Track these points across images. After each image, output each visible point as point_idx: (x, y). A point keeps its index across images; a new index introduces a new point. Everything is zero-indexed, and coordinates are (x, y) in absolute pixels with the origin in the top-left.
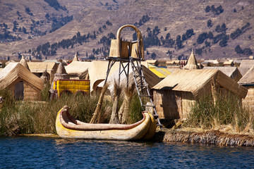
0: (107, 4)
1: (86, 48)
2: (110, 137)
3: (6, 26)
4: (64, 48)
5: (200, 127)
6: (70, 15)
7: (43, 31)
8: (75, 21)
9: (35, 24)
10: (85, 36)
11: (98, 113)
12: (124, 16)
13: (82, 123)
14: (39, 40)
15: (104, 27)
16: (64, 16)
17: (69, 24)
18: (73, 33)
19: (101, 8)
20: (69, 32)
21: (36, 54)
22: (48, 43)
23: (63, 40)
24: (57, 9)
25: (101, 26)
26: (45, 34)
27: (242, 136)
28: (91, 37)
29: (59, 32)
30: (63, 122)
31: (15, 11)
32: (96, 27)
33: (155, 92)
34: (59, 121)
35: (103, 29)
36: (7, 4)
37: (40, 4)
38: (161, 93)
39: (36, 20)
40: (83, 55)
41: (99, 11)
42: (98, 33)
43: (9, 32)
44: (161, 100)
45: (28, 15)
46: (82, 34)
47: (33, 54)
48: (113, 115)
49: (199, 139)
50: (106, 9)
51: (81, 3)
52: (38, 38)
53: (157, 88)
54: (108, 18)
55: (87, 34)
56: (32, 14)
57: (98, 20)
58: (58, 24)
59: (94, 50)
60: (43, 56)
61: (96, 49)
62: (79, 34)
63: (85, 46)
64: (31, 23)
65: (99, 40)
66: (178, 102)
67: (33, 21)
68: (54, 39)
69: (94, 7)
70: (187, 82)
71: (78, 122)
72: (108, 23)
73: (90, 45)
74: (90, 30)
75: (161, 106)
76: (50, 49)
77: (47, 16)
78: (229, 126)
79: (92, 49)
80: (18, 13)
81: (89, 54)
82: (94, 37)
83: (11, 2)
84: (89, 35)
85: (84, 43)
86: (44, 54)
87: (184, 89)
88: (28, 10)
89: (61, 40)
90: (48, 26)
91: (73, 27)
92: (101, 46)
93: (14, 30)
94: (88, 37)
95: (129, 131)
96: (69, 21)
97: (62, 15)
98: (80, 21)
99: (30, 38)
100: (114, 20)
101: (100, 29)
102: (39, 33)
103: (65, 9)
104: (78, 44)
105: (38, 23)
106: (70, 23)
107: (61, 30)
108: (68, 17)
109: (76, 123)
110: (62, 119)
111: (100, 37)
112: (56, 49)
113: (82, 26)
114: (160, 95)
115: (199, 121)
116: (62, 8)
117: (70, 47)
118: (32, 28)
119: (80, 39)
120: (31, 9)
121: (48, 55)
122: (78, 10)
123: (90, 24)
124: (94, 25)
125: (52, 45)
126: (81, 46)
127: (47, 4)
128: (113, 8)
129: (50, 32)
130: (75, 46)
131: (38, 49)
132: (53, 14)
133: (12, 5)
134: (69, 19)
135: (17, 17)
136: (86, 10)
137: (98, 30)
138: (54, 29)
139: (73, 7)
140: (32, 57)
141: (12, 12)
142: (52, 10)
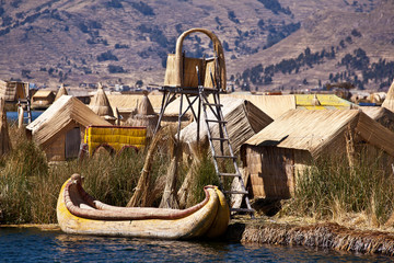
0: (355, 3)
1: (318, 73)
2: (145, 232)
3: (199, 40)
4: (284, 72)
5: (312, 216)
6: (296, 22)
7: (254, 47)
8: (302, 31)
9: (242, 36)
10: (317, 53)
11: (142, 187)
12: (381, 22)
13: (104, 206)
14: (248, 61)
15: (349, 39)
16: (287, 23)
17: (294, 36)
18: (300, 49)
19: (345, 10)
20: (293, 48)
21: (241, 83)
22: (261, 65)
23: (284, 61)
24: (276, 13)
25: (344, 37)
26: (256, 51)
27: (377, 234)
28: (328, 55)
29: (278, 47)
30: (70, 203)
31: (212, 16)
32: (335, 39)
33: (249, 150)
34: (63, 202)
35: (346, 43)
36: (201, 7)
37: (250, 4)
38: (259, 152)
39: (244, 30)
40: (314, 84)
41: (341, 15)
42: (338, 49)
43: (203, 49)
44: (259, 165)
45: (232, 23)
46: (313, 51)
47: (237, 82)
48: (167, 192)
49: (303, 238)
50: (353, 12)
51: (313, 3)
52: (245, 59)
53: (253, 143)
54: (356, 25)
55: (320, 50)
56: (237, 21)
57: (338, 29)
58: (276, 35)
59: (331, 75)
60: (252, 85)
61: (334, 74)
62: (308, 51)
63: (317, 69)
64: (237, 34)
65: (340, 61)
66: (288, 168)
67: (240, 32)
68: (270, 59)
69: (335, 8)
70: (303, 133)
71: (98, 203)
72: (355, 33)
73: (326, 68)
74: (325, 45)
75: (260, 175)
76: (262, 74)
77: (261, 23)
78: (362, 215)
79: (328, 75)
80: (217, 19)
81: (323, 83)
82: (332, 56)
83: (208, 4)
84: (323, 52)
85: (315, 66)
86: (254, 82)
87: (298, 145)
88: (232, 15)
89: (280, 60)
90: (263, 39)
91: (299, 40)
92: (343, 69)
93: (210, 46)
94: (322, 56)
95: (179, 222)
96: (294, 31)
97: (283, 22)
98: (311, 31)
99: (233, 57)
100: (364, 28)
101: (342, 43)
102: (248, 50)
103: (289, 12)
104: (306, 66)
105: (246, 34)
106: (295, 33)
107: (281, 45)
108: (292, 25)
109: (94, 206)
110: (68, 198)
111: (341, 55)
112: (272, 75)
113: (314, 39)
114: (258, 156)
115: (310, 205)
116: (283, 10)
117: (294, 72)
118: (237, 43)
119: (310, 59)
120: (237, 14)
121: (260, 84)
122: (309, 13)
123: (326, 36)
124: (334, 37)
125: (267, 69)
126: (311, 71)
127: (261, 5)
128: (364, 9)
129: (265, 48)
130: (301, 69)
131: (245, 75)
132: (270, 21)
133: (209, 8)
134: (295, 27)
135: (215, 25)
136: (322, 12)
137: (338, 44)
138: (271, 43)
139: (301, 9)
140: (235, 87)
141: (209, 18)
142: (268, 15)
